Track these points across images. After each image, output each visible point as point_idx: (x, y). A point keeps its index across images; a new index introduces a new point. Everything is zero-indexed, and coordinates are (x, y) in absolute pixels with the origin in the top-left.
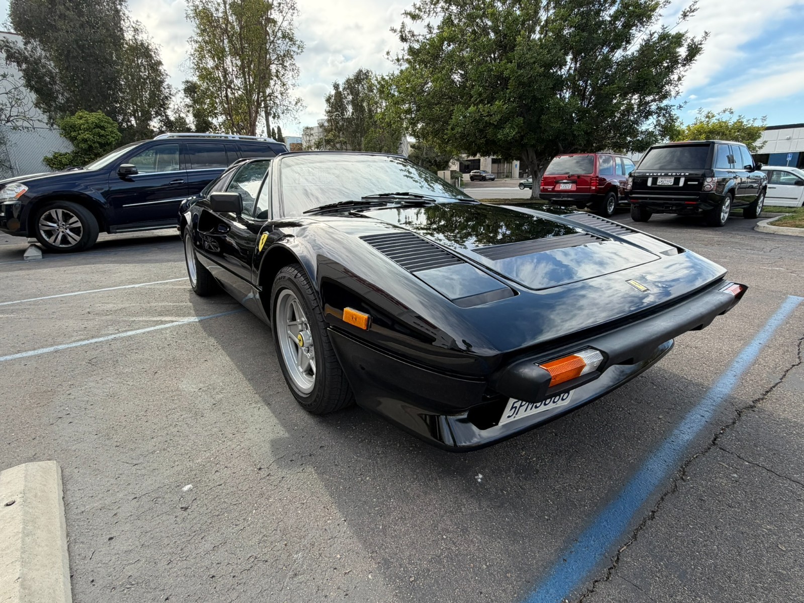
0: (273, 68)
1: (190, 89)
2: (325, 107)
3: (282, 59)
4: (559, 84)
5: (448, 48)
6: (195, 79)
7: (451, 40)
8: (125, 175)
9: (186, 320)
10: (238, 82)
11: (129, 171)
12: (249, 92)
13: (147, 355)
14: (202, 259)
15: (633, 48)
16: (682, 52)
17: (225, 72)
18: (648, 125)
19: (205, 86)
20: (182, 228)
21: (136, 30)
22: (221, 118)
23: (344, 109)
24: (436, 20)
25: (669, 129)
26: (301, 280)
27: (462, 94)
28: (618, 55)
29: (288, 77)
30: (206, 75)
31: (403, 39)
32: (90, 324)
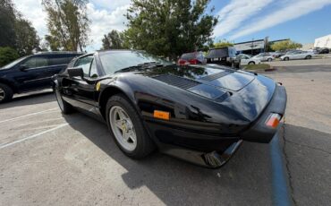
0: (81, 29)
1: (48, 38)
2: (102, 43)
3: (83, 26)
4: (180, 32)
5: (144, 21)
6: (50, 34)
7: (145, 18)
8: (23, 69)
9: (62, 125)
10: (68, 34)
11: (24, 68)
12: (72, 38)
13: (44, 145)
14: (65, 99)
15: (199, 21)
16: (213, 21)
17: (62, 31)
18: (206, 44)
19: (54, 37)
20: (54, 88)
21: (20, 15)
22: (63, 48)
23: (109, 44)
24: (139, 12)
25: (211, 45)
26: (124, 101)
27: (150, 36)
28: (195, 23)
29: (87, 33)
30: (54, 32)
31: (128, 18)
32: (12, 135)
